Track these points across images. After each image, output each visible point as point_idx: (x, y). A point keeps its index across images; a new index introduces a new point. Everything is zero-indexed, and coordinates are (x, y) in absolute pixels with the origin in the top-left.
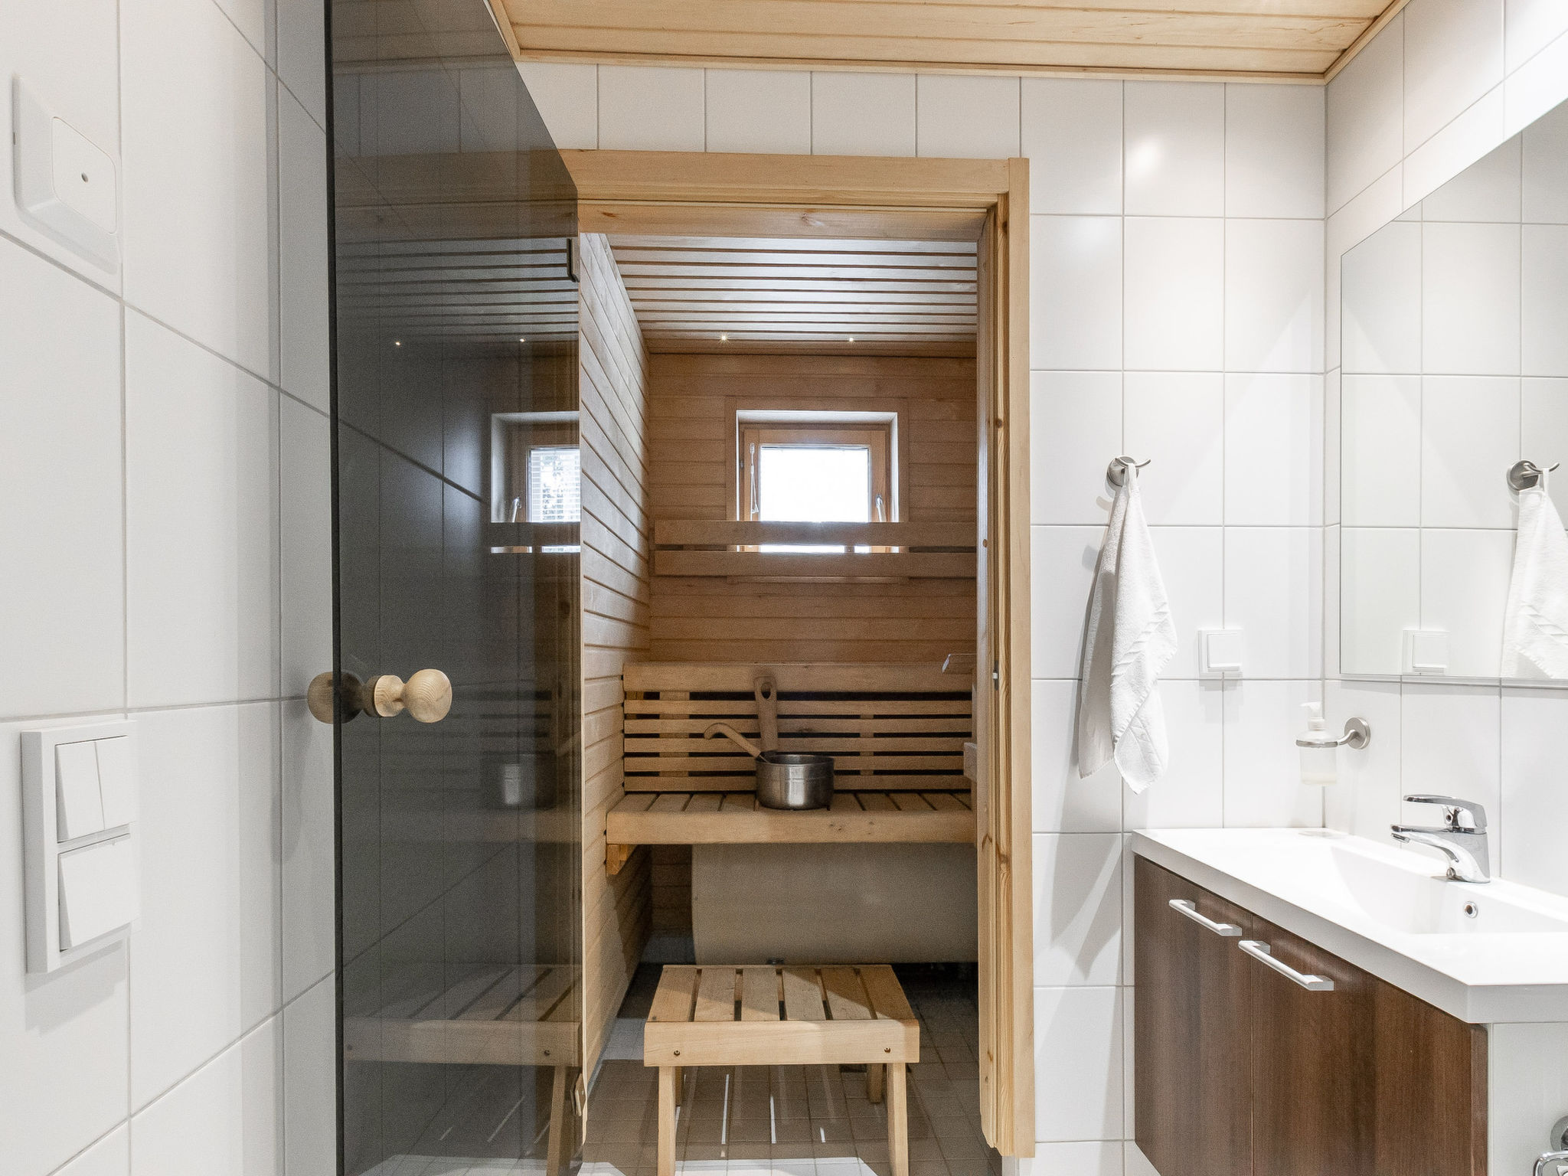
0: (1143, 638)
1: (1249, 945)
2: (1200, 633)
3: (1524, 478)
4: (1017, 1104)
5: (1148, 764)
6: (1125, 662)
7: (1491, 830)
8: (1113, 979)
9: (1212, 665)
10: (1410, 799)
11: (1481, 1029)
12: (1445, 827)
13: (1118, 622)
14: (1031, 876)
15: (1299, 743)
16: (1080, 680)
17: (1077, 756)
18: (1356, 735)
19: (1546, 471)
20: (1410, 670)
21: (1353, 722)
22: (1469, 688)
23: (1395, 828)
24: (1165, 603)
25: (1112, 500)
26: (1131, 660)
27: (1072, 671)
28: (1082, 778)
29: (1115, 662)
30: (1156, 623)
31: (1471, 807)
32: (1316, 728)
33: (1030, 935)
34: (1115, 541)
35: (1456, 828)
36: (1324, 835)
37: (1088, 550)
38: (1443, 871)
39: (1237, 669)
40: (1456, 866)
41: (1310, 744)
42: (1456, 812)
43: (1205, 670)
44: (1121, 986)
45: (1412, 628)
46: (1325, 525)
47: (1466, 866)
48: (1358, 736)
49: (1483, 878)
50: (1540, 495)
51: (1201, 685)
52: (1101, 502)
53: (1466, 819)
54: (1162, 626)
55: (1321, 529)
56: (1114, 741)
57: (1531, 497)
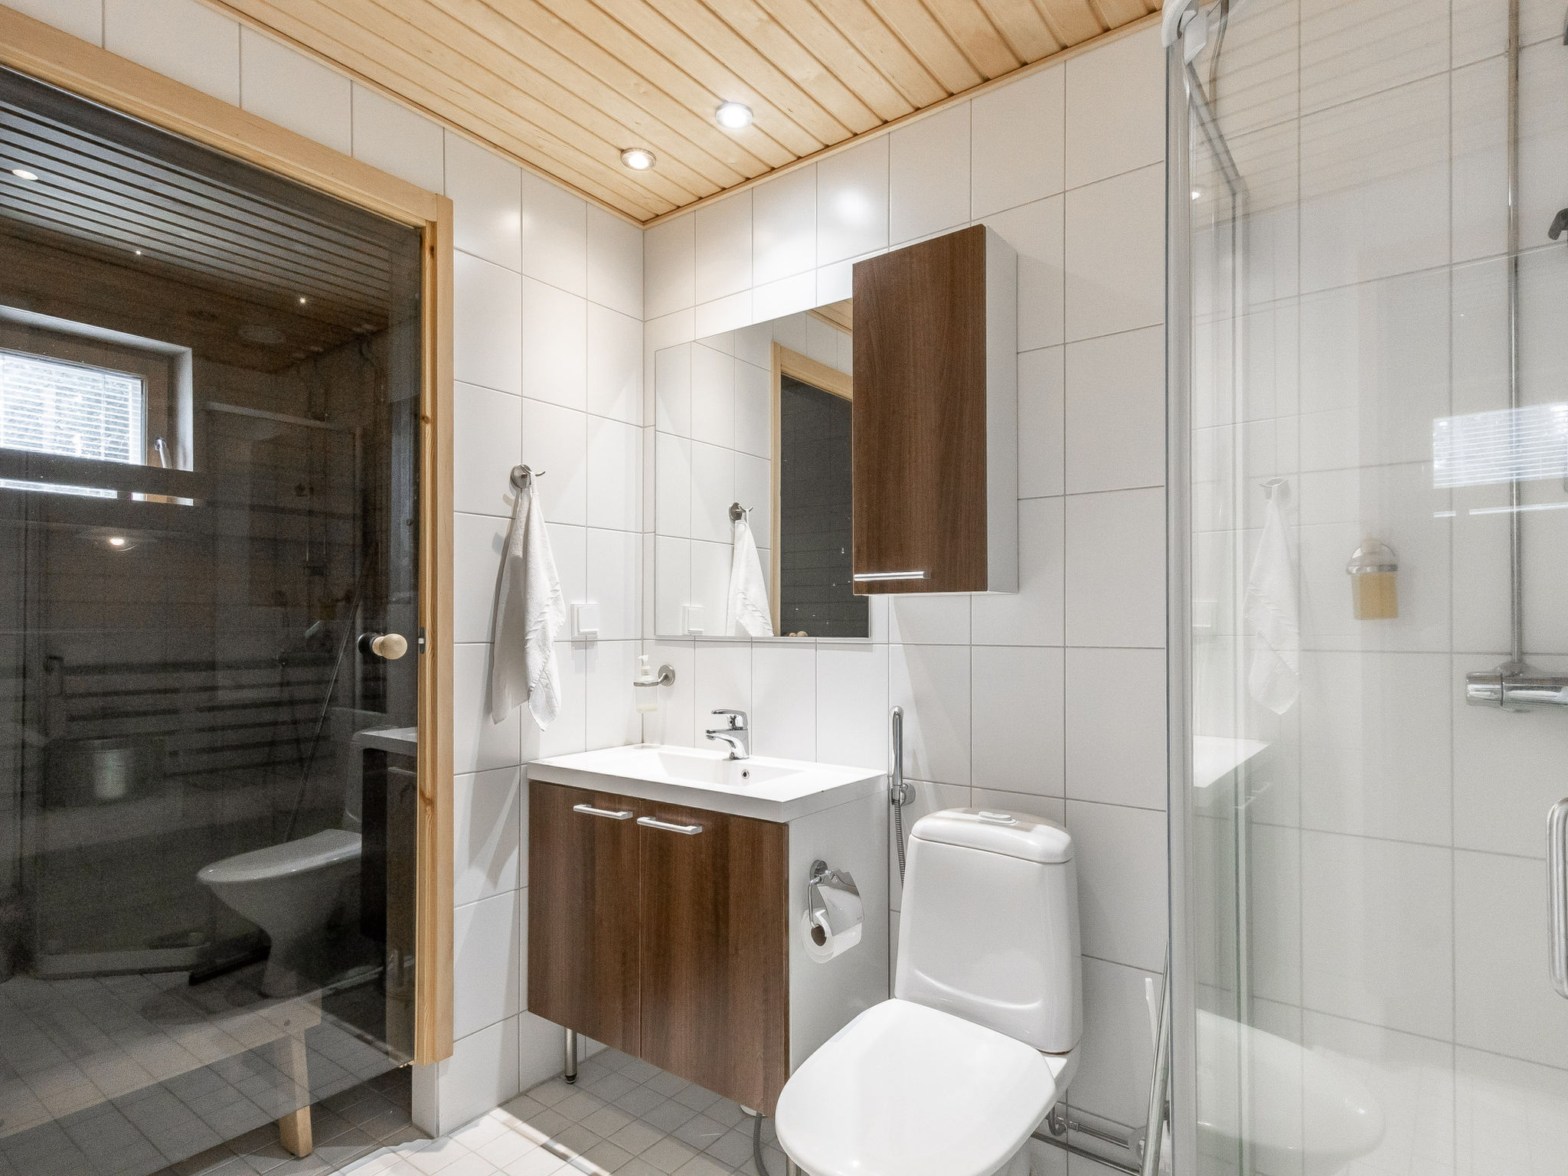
0: (546, 610)
1: (643, 820)
2: (572, 606)
3: (736, 514)
4: (439, 1015)
5: (550, 710)
6: (536, 628)
7: (749, 727)
8: (513, 885)
9: (581, 630)
10: (715, 713)
11: (786, 825)
12: (728, 728)
13: (528, 596)
14: (453, 813)
15: (636, 684)
16: (493, 643)
17: (490, 705)
18: (666, 677)
19: (747, 510)
20: (686, 633)
21: (664, 668)
22: (736, 643)
23: (708, 732)
24: (557, 583)
25: (514, 498)
26: (539, 627)
27: (484, 634)
28: (496, 723)
29: (528, 629)
30: (552, 598)
31: (743, 714)
32: (646, 673)
33: (451, 864)
34: (521, 532)
35: (735, 728)
36: (643, 747)
37: (497, 537)
38: (728, 755)
39: (595, 633)
40: (734, 750)
41: (643, 685)
42: (735, 717)
43: (576, 634)
44: (518, 889)
45: (687, 605)
46: (643, 533)
47: (739, 751)
48: (667, 677)
49: (746, 756)
50: (745, 525)
51: (572, 646)
52: (506, 499)
53: (739, 722)
54: (556, 600)
55: (641, 535)
56: (529, 691)
57: (742, 526)
